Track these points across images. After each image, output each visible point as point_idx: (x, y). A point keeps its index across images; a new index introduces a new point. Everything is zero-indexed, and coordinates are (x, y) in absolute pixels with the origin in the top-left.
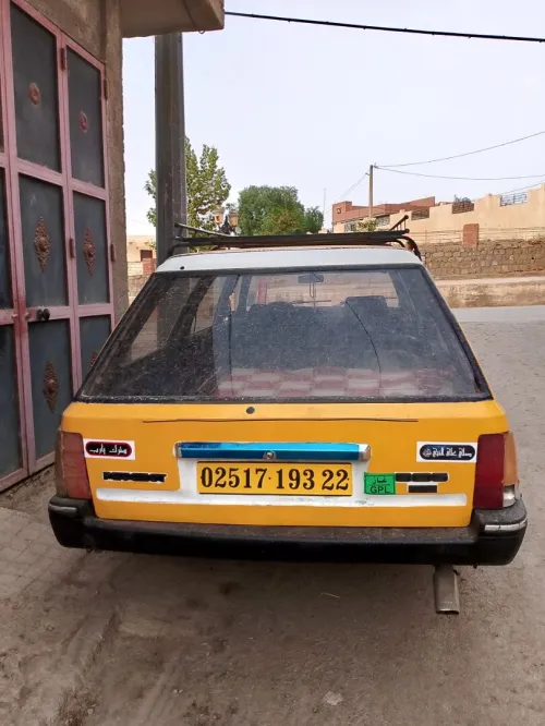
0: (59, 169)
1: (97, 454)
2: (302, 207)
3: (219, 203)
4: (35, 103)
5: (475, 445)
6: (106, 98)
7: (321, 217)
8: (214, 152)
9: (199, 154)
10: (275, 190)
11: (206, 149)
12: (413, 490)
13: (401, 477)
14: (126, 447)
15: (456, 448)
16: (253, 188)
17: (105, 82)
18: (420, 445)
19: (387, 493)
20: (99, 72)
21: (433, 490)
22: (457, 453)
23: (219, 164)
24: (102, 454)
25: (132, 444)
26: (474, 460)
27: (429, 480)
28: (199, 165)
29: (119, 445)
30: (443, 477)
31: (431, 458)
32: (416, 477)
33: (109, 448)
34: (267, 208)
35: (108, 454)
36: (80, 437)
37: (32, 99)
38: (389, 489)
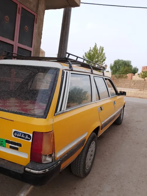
0: (13, 40)
2: (132, 67)
3: (102, 62)
4: (7, 21)
5: (31, 135)
6: (36, 23)
7: (138, 70)
8: (103, 48)
9: (99, 48)
10: (125, 61)
11: (101, 47)
12: (11, 147)
13: (7, 141)
15: (25, 135)
16: (119, 60)
17: (36, 19)
18: (14, 130)
19: (3, 146)
20: (35, 16)
21: (17, 149)
22: (25, 137)
23: (104, 52)
26: (31, 141)
27: (15, 145)
28: (98, 52)
30: (20, 145)
31: (16, 136)
32: (12, 143)
34: (122, 66)
37: (6, 20)
38: (4, 145)
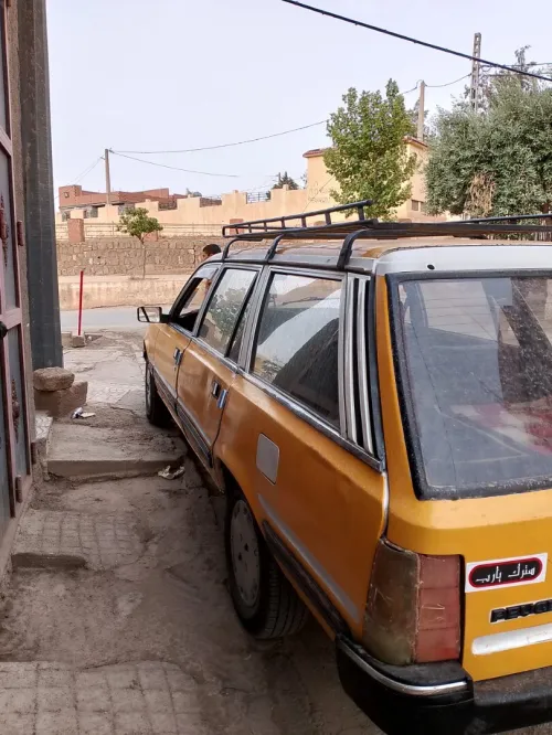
1: (489, 584)
14: (536, 564)
24: (496, 582)
25: (543, 558)
29: (524, 563)
33: (508, 572)
35: (505, 580)
36: (461, 560)
